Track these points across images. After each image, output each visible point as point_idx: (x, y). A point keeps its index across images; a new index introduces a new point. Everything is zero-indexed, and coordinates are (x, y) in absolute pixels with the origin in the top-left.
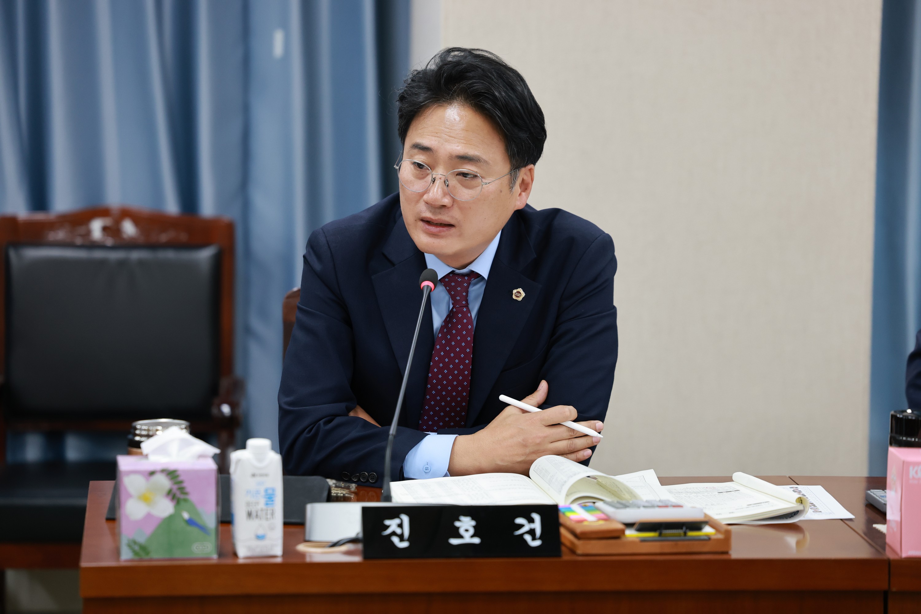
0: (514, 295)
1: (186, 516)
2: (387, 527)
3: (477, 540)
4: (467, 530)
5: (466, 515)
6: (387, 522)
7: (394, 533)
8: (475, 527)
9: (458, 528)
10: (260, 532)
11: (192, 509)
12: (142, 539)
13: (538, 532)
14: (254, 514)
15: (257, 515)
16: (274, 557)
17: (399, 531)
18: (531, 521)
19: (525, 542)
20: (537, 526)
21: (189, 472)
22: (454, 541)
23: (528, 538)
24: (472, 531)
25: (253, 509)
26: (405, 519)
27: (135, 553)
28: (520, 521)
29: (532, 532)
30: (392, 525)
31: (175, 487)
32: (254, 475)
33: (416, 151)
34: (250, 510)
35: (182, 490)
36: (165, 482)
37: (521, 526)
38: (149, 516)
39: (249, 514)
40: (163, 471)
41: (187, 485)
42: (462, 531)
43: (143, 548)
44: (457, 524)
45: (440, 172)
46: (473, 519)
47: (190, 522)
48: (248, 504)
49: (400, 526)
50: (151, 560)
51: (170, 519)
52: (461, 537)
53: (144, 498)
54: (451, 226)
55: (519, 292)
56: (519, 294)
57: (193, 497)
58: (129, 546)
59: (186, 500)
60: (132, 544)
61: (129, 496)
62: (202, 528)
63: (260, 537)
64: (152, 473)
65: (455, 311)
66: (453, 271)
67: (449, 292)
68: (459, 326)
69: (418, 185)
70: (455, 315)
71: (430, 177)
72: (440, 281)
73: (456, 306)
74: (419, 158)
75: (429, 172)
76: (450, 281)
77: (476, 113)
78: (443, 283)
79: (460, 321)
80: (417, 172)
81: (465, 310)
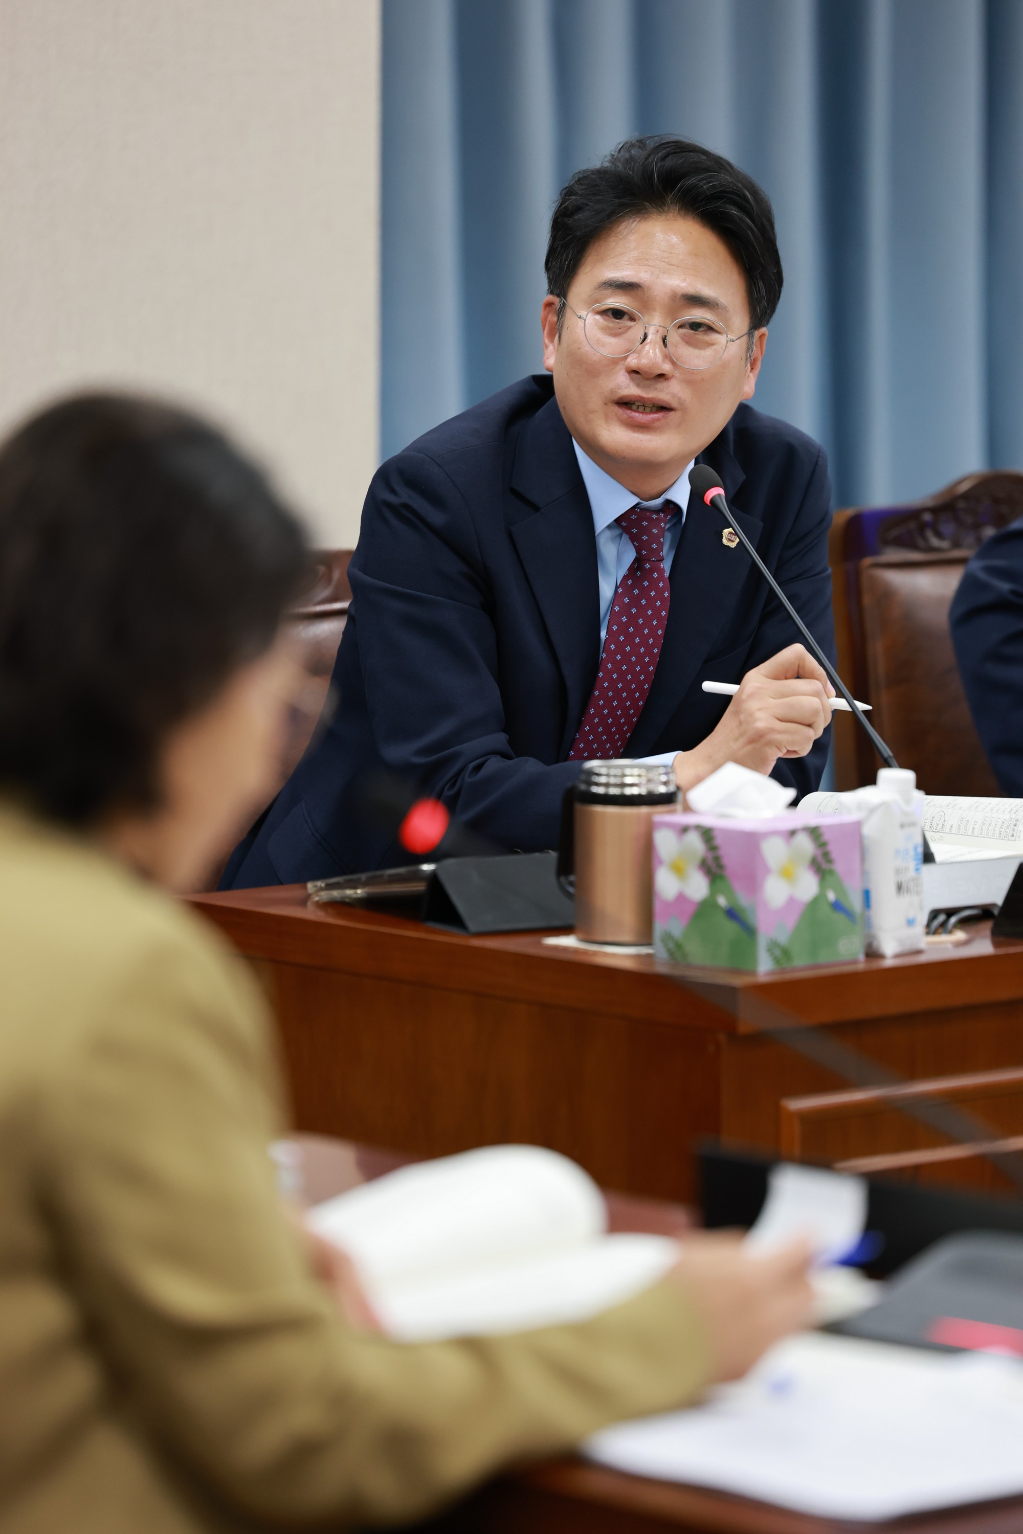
0: (724, 537)
1: (832, 896)
10: (909, 916)
11: (840, 887)
12: (783, 937)
14: (904, 886)
15: (906, 889)
21: (832, 827)
25: (904, 879)
27: (777, 960)
31: (820, 852)
32: (902, 826)
33: (608, 291)
34: (899, 880)
35: (826, 855)
36: (805, 844)
38: (791, 901)
39: (899, 887)
40: (806, 827)
41: (832, 848)
43: (786, 953)
45: (655, 322)
47: (837, 906)
48: (898, 871)
50: (794, 970)
51: (815, 902)
53: (787, 873)
54: (667, 409)
55: (732, 533)
56: (731, 537)
57: (840, 866)
58: (770, 950)
59: (831, 871)
60: (773, 946)
61: (767, 871)
62: (849, 914)
63: (911, 922)
64: (791, 834)
65: (649, 568)
66: (638, 504)
67: (633, 538)
68: (653, 594)
69: (610, 346)
70: (647, 574)
71: (636, 331)
72: (618, 521)
73: (650, 560)
74: (617, 301)
75: (632, 323)
76: (640, 519)
77: (705, 228)
78: (624, 524)
79: (654, 584)
80: (610, 324)
81: (661, 565)
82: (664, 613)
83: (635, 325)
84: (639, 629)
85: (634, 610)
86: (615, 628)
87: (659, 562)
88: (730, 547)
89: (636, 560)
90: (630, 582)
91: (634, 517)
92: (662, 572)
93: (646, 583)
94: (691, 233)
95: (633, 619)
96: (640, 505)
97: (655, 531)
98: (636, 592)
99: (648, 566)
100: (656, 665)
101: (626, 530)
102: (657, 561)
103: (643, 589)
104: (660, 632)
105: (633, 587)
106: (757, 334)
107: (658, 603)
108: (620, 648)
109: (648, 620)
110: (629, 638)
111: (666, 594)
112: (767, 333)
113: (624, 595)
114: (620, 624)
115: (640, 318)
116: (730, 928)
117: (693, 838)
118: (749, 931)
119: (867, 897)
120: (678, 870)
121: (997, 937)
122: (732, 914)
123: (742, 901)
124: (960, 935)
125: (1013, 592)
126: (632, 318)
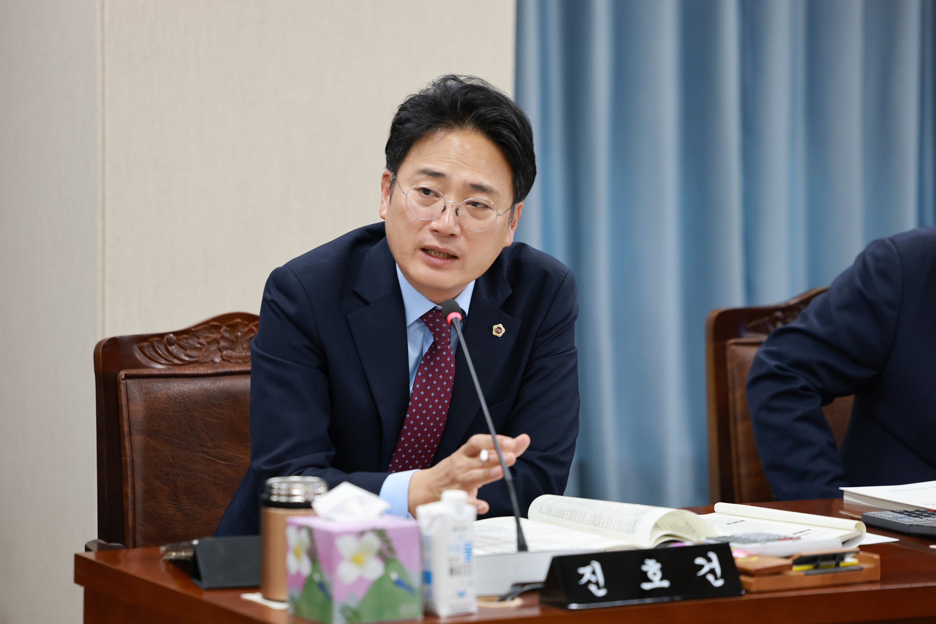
0: (494, 330)
1: (394, 576)
2: (582, 576)
3: (666, 584)
4: (655, 574)
5: (651, 558)
6: (581, 570)
7: (589, 582)
8: (662, 570)
9: (645, 573)
10: (462, 589)
11: (401, 570)
12: (353, 604)
13: (718, 571)
14: (456, 570)
15: (458, 571)
16: (470, 614)
17: (593, 579)
18: (709, 560)
19: (708, 582)
20: (716, 564)
21: (396, 530)
22: (646, 586)
23: (710, 578)
24: (659, 575)
25: (456, 565)
26: (596, 565)
27: (348, 619)
28: (699, 561)
29: (712, 571)
30: (586, 572)
31: (385, 547)
32: (455, 529)
33: (423, 176)
34: (451, 567)
35: (391, 549)
36: (374, 542)
37: (701, 567)
38: (360, 579)
39: (452, 571)
40: (372, 530)
41: (396, 545)
42: (650, 575)
43: (356, 614)
44: (644, 568)
45: (451, 200)
46: (658, 561)
47: (399, 583)
48: (451, 560)
49: (594, 573)
51: (380, 582)
52: (649, 581)
53: (357, 561)
54: (454, 257)
55: (499, 328)
56: (499, 330)
57: (401, 555)
58: (342, 613)
59: (394, 560)
60: (346, 610)
61: (341, 558)
62: (409, 588)
63: (461, 595)
64: (362, 533)
65: (440, 349)
66: (435, 307)
67: (432, 329)
68: (443, 365)
69: (423, 212)
70: (439, 353)
71: (439, 204)
72: (422, 318)
73: (440, 344)
74: (427, 184)
75: (437, 199)
76: (435, 318)
77: (489, 141)
78: (425, 320)
79: (444, 359)
80: (423, 199)
81: (449, 347)
82: (451, 378)
83: (438, 200)
84: (434, 388)
85: (430, 375)
86: (418, 386)
87: (447, 345)
88: (497, 336)
89: (434, 343)
90: (429, 357)
91: (431, 316)
92: (448, 351)
93: (438, 358)
94: (479, 143)
95: (430, 381)
96: (436, 308)
97: (444, 325)
98: (432, 363)
99: (439, 347)
100: (447, 411)
101: (427, 324)
102: (445, 344)
103: (436, 362)
104: (448, 390)
105: (430, 360)
106: (517, 205)
107: (447, 371)
108: (421, 399)
109: (440, 382)
110: (428, 393)
111: (452, 365)
112: (523, 205)
113: (424, 365)
114: (421, 384)
115: (442, 196)
116: (319, 595)
117: (304, 535)
118: (328, 598)
119: (427, 577)
120: (297, 555)
121: (544, 604)
122: (322, 586)
123: (327, 578)
124: (518, 602)
125: (778, 367)
126: (437, 195)
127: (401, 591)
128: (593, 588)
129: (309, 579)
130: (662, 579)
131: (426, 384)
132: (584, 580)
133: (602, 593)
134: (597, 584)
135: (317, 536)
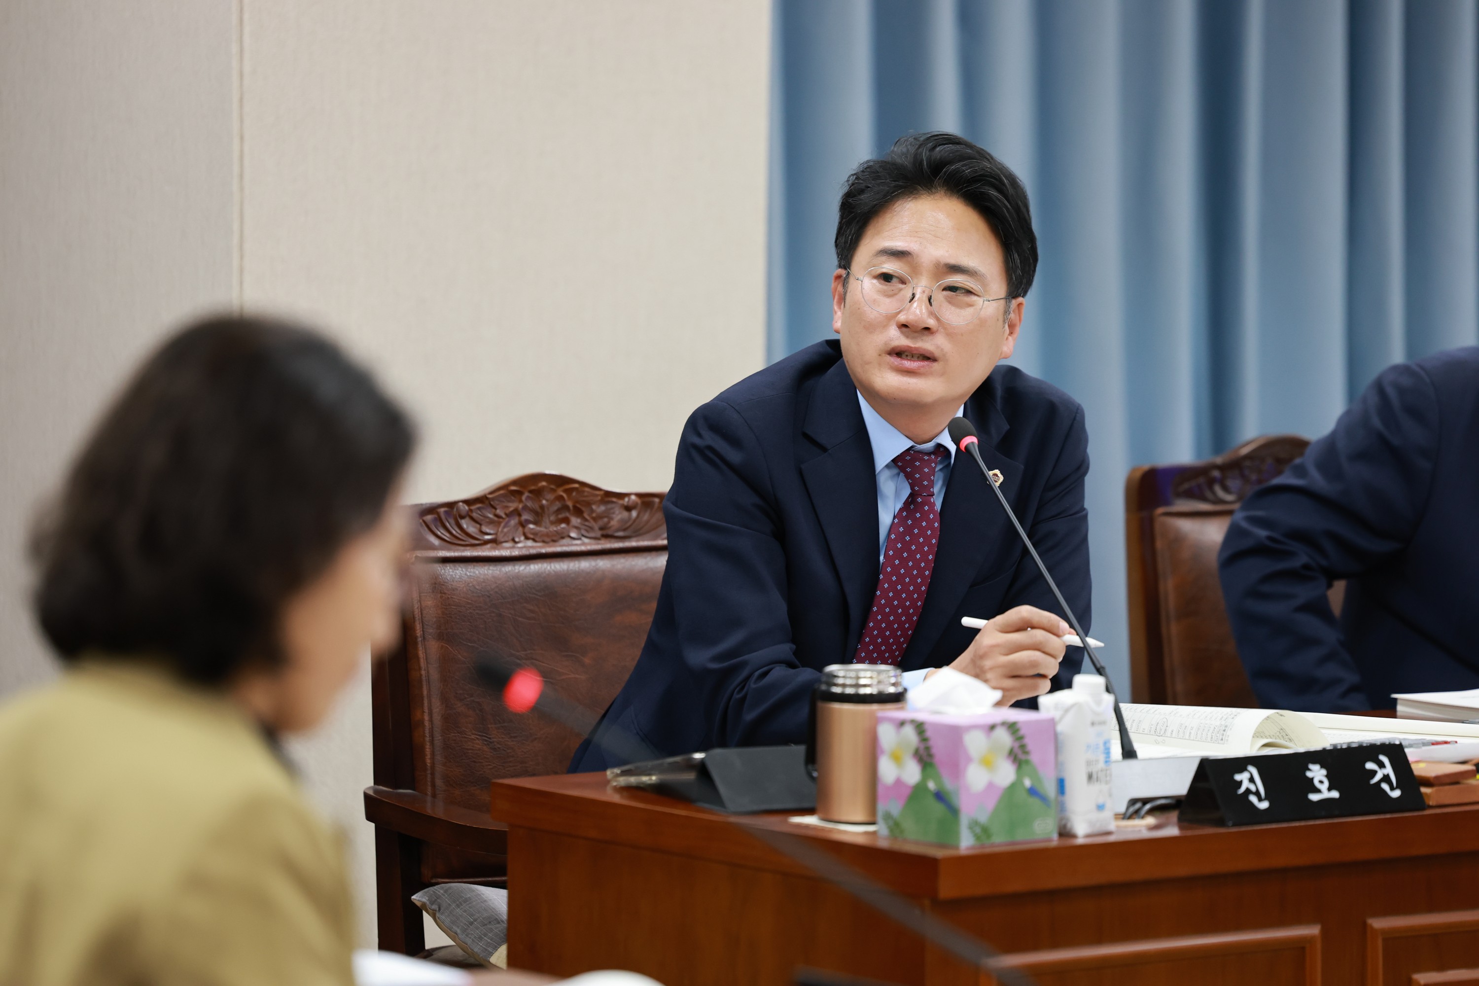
1: (1027, 783)
2: (1240, 783)
3: (1335, 794)
4: (1321, 782)
5: (1314, 763)
6: (1238, 777)
7: (1248, 791)
8: (1327, 776)
9: (1311, 780)
10: (1101, 801)
11: (1035, 776)
12: (983, 817)
13: (1393, 779)
14: (1095, 776)
15: (1097, 778)
16: (1105, 834)
17: (1253, 788)
18: (1382, 765)
19: (1384, 793)
20: (1389, 770)
21: (1029, 723)
22: (1314, 797)
23: (1385, 786)
24: (1326, 783)
25: (1094, 769)
26: (1254, 772)
27: (977, 837)
28: (1370, 766)
29: (1386, 779)
30: (1244, 779)
31: (1017, 745)
32: (1093, 722)
33: (884, 258)
34: (1090, 771)
35: (1023, 747)
36: (1004, 738)
37: (1374, 773)
38: (990, 786)
39: (1090, 777)
40: (1004, 724)
41: (1029, 741)
42: (1316, 783)
43: (985, 831)
44: (1309, 774)
45: (922, 284)
46: (1323, 766)
47: (1032, 792)
48: (1089, 763)
49: (1252, 780)
50: (992, 845)
51: (1013, 787)
52: (1318, 791)
53: (987, 763)
55: (994, 474)
56: (996, 478)
57: (1035, 757)
58: (971, 829)
59: (1027, 762)
60: (973, 825)
61: (969, 760)
62: (1044, 799)
63: (1100, 807)
64: (992, 727)
65: (921, 502)
66: (911, 447)
67: (908, 477)
68: (924, 524)
70: (919, 507)
71: (906, 292)
72: (894, 461)
73: (922, 496)
74: (890, 266)
75: (902, 286)
76: (914, 460)
77: (968, 207)
78: (900, 464)
79: (925, 516)
80: (885, 287)
81: (932, 500)
82: (934, 541)
83: (904, 287)
85: (908, 538)
86: (891, 553)
87: (930, 497)
89: (911, 495)
90: (904, 514)
92: (933, 505)
93: (918, 515)
94: (955, 210)
96: (913, 448)
97: (927, 471)
99: (919, 500)
100: (928, 585)
101: (902, 470)
102: (928, 495)
104: (930, 557)
106: (1015, 303)
109: (920, 547)
111: (936, 525)
114: (896, 549)
115: (910, 281)
116: (938, 808)
117: (909, 732)
118: (954, 811)
119: (1061, 785)
120: (897, 759)
121: (1182, 822)
122: (940, 796)
123: (948, 784)
124: (1150, 820)
125: (1270, 538)
126: (903, 281)
127: (1034, 801)
128: (1253, 799)
129: (919, 790)
130: (1330, 789)
131: (902, 550)
132: (1242, 789)
133: (1264, 805)
134: (1257, 794)
135: (929, 733)
